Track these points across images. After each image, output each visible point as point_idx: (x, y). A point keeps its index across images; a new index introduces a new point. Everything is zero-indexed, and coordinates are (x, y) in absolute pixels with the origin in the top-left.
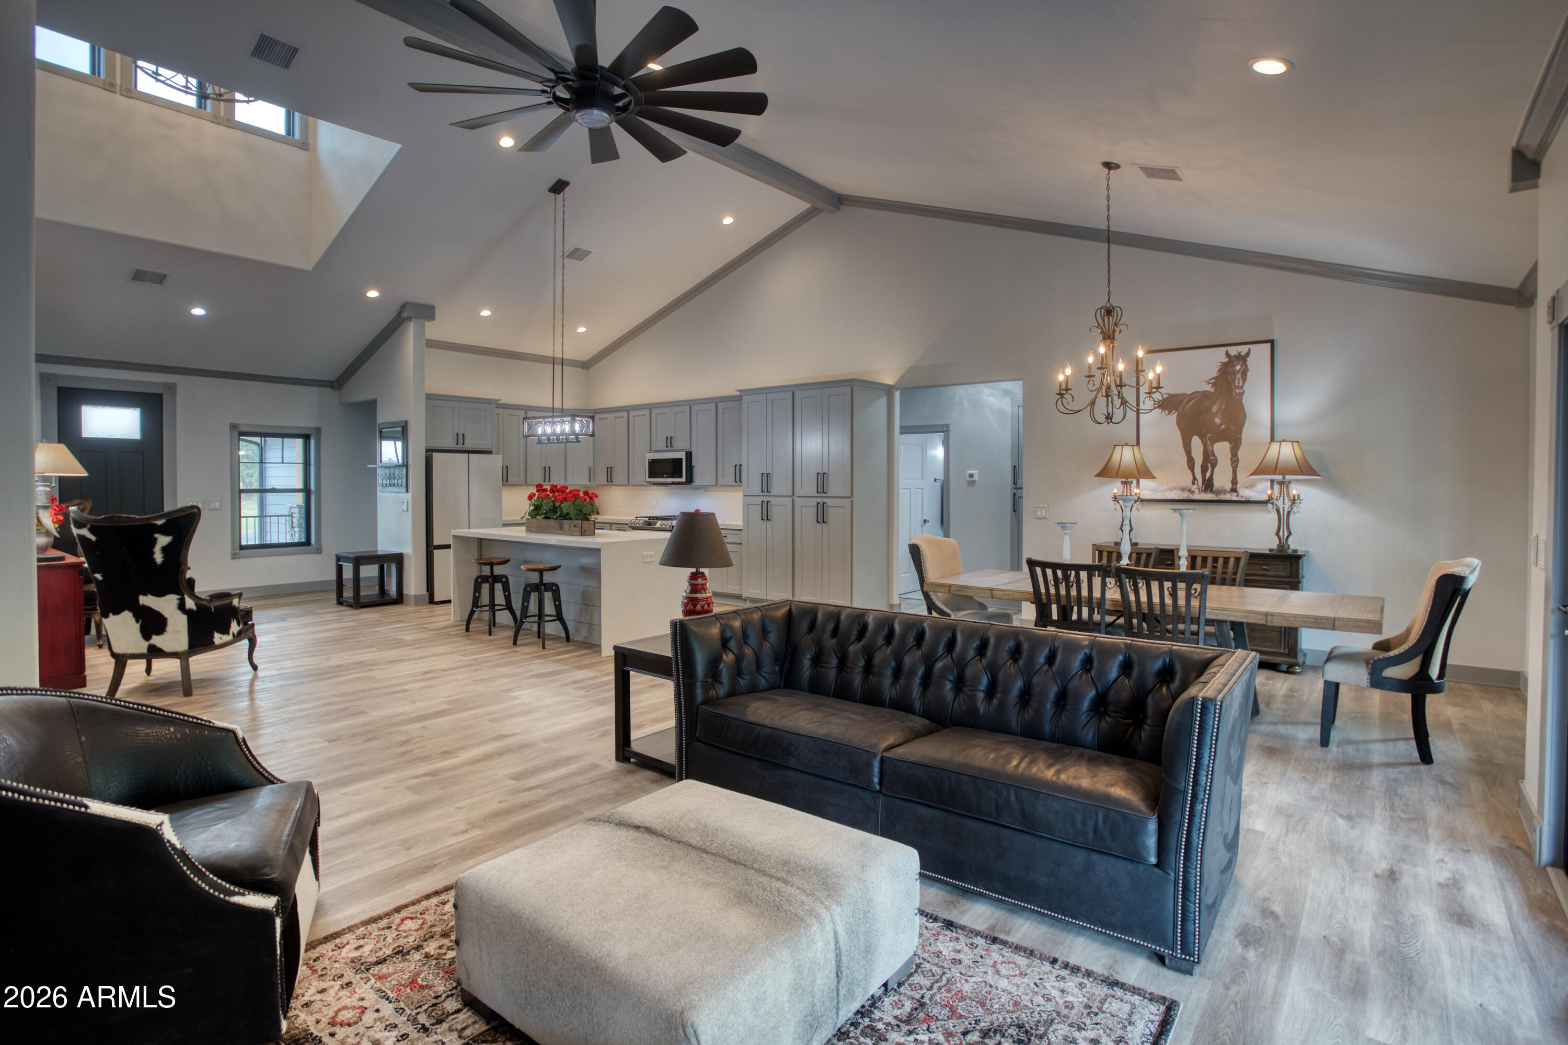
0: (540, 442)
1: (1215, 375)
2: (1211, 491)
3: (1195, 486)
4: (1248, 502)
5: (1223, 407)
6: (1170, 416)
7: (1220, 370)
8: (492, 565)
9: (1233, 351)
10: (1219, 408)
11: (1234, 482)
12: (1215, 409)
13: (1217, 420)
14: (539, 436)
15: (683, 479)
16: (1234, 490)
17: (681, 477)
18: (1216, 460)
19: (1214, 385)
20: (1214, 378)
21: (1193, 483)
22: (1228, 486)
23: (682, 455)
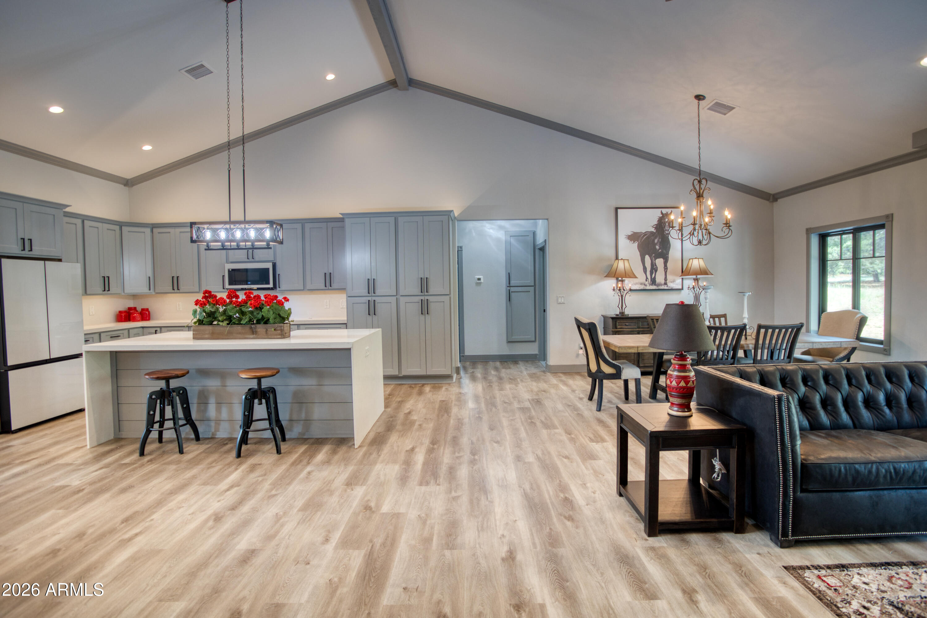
0: (208, 249)
1: (656, 223)
2: (655, 285)
3: (647, 282)
4: (672, 290)
5: (660, 240)
6: (634, 244)
7: (658, 221)
8: (167, 380)
9: (664, 211)
10: (658, 241)
11: (666, 279)
12: (656, 241)
13: (657, 247)
14: (208, 242)
15: (271, 285)
16: (665, 284)
17: (269, 283)
18: (657, 268)
19: (656, 228)
20: (656, 225)
21: (646, 281)
22: (663, 282)
23: (269, 266)
